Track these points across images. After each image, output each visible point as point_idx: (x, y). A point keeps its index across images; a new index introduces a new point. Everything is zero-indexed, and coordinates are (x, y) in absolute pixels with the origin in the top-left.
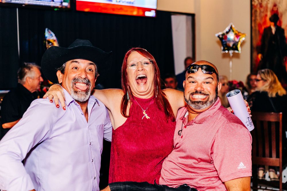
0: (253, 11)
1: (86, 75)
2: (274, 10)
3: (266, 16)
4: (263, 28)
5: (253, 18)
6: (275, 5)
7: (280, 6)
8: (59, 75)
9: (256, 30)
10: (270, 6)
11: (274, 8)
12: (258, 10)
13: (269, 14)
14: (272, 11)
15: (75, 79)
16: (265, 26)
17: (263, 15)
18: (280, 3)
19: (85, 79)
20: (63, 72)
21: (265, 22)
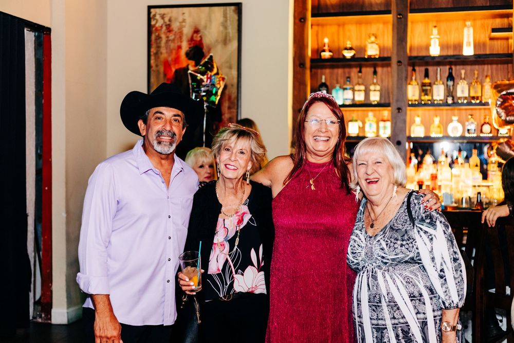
0: (153, 37)
1: (171, 127)
2: (195, 39)
3: (180, 47)
4: (174, 70)
5: (153, 50)
6: (197, 31)
7: (206, 32)
8: (141, 125)
9: (158, 72)
10: (187, 31)
11: (195, 35)
12: (163, 36)
13: (185, 47)
14: (191, 40)
15: (158, 132)
16: (177, 67)
17: (173, 45)
18: (205, 27)
19: (170, 131)
20: (145, 122)
21: (177, 60)
